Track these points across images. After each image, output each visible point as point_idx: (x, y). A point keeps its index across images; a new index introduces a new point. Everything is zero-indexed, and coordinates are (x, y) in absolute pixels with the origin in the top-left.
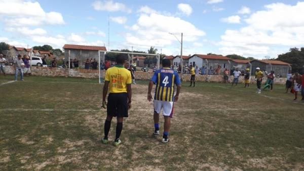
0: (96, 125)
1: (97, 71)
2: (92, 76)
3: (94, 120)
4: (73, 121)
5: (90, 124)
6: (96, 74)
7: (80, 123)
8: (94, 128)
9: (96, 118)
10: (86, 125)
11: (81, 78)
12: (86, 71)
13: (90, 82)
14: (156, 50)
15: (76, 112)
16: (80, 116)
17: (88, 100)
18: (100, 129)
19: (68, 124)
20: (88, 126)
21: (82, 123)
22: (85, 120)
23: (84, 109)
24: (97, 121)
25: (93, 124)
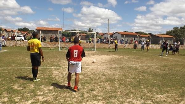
0: (60, 76)
1: (58, 43)
2: (55, 47)
3: (58, 73)
4: (45, 75)
5: (56, 76)
6: (57, 45)
7: (50, 76)
8: (59, 78)
9: (60, 72)
10: (54, 76)
13: (53, 50)
15: (47, 69)
16: (50, 71)
17: (53, 61)
18: (63, 79)
19: (42, 77)
20: (55, 78)
21: (51, 75)
22: (53, 74)
23: (52, 66)
24: (60, 74)
25: (58, 76)
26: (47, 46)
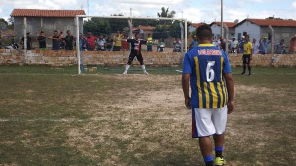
0: (88, 144)
1: (74, 52)
2: (65, 63)
3: (83, 137)
4: (47, 139)
5: (79, 143)
6: (71, 58)
7: (59, 142)
8: (85, 149)
9: (87, 133)
10: (72, 145)
11: (47, 65)
12: (55, 52)
13: (62, 72)
14: (173, 12)
15: (48, 123)
16: (57, 130)
17: (65, 103)
18: (99, 152)
19: (38, 144)
20: (74, 147)
21: (63, 142)
22: (68, 137)
23: (62, 118)
24: (89, 139)
25: (83, 143)
26: (44, 63)
